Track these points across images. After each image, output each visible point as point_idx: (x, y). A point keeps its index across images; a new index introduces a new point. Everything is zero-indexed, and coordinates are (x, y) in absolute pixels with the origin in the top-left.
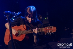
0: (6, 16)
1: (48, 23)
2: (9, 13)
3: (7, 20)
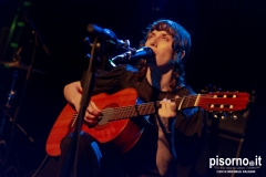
0: (92, 41)
1: (241, 131)
3: (89, 58)
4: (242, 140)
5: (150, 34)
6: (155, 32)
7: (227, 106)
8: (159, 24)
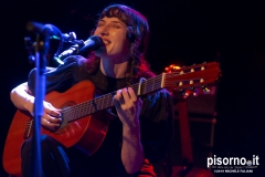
4: (214, 121)
5: (100, 22)
6: (105, 19)
7: (197, 81)
8: (109, 10)
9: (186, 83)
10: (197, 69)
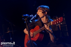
0: (24, 19)
2: (27, 16)
3: (25, 23)
4: (66, 25)
7: (58, 22)
9: (56, 23)
10: (58, 19)
